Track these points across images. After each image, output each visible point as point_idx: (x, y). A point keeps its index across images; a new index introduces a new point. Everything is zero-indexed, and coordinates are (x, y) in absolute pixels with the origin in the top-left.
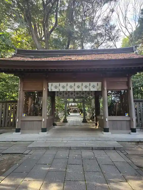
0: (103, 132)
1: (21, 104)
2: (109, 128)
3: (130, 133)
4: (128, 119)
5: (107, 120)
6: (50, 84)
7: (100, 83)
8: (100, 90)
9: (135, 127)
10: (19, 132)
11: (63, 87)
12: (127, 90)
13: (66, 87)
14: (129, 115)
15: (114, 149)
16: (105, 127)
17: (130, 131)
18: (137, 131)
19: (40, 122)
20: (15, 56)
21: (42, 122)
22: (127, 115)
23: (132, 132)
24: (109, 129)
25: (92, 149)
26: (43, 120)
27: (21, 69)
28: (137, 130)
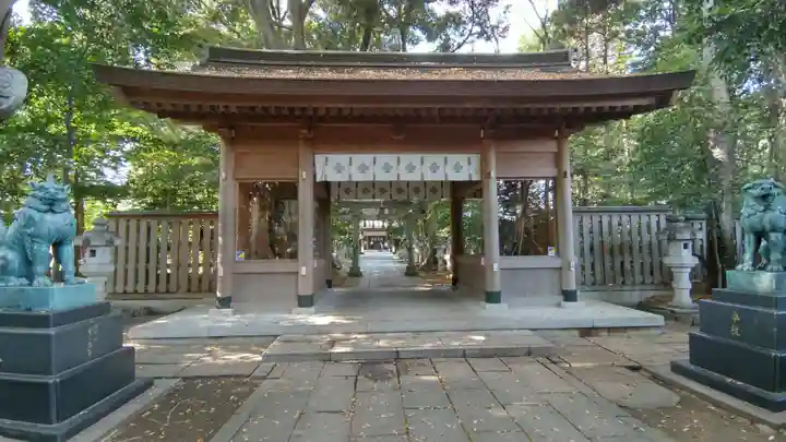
0: (483, 303)
1: (230, 220)
2: (499, 293)
3: (559, 305)
4: (557, 263)
5: (496, 267)
6: (320, 159)
7: (475, 158)
8: (476, 178)
9: (573, 286)
10: (229, 307)
11: (363, 168)
12: (554, 178)
13: (371, 168)
14: (558, 253)
15: (529, 353)
16: (489, 290)
17: (561, 297)
18: (579, 298)
19: (293, 277)
20: (203, 66)
21: (300, 278)
22: (552, 252)
23: (566, 300)
24: (502, 294)
25: (464, 356)
26: (303, 271)
27: (216, 104)
28: (578, 293)
